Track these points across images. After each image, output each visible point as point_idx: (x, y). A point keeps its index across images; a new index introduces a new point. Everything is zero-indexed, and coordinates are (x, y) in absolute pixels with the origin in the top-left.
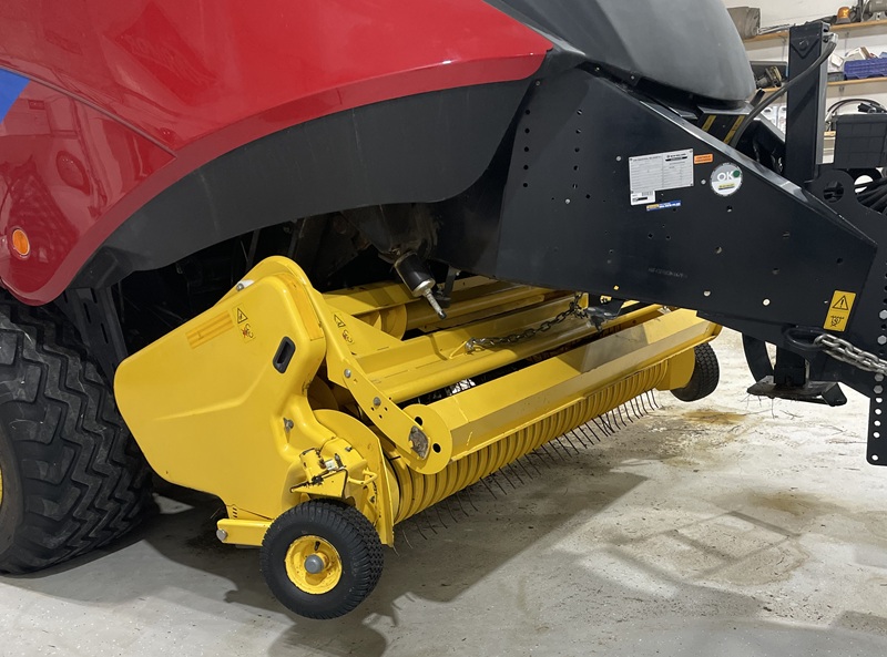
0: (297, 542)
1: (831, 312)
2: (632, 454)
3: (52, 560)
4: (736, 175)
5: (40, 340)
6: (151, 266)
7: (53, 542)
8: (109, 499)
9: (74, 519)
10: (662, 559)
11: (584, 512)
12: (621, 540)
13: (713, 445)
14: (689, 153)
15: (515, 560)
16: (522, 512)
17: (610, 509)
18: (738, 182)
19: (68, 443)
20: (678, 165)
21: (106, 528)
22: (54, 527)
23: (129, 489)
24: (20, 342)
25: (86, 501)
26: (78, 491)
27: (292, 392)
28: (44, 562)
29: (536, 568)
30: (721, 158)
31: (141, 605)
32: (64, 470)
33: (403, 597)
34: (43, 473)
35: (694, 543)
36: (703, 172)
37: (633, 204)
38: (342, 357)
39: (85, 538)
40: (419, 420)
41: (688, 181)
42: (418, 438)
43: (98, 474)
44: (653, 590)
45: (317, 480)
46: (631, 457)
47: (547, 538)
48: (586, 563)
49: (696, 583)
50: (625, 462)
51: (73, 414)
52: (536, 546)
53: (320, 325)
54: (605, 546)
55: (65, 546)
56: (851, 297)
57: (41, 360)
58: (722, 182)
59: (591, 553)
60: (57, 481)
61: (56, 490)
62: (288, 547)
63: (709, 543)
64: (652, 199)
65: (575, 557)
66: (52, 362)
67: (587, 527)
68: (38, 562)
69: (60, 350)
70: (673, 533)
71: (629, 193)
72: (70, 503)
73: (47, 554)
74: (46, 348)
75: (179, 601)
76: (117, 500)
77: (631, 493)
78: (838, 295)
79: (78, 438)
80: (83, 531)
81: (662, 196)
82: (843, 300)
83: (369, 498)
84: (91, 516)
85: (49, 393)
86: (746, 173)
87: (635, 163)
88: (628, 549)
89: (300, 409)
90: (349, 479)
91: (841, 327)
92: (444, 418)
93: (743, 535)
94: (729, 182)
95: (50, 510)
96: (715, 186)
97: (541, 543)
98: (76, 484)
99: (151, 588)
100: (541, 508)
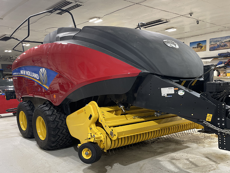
0: (84, 149)
1: (207, 118)
2: (191, 142)
3: (53, 148)
4: (183, 92)
5: (57, 111)
6: (74, 101)
7: (53, 145)
8: (65, 138)
9: (57, 141)
10: (180, 164)
11: (169, 152)
12: (174, 159)
13: (213, 142)
14: (173, 88)
15: (146, 160)
16: (155, 151)
17: (176, 152)
18: (184, 93)
19: (58, 128)
20: (171, 90)
21: (64, 144)
22: (53, 142)
23: (69, 137)
24: (54, 111)
25: (60, 138)
26: (59, 137)
27: (92, 123)
28: (51, 148)
29: (149, 162)
30: (180, 89)
31: (65, 158)
32: (56, 133)
33: (116, 164)
34: (52, 133)
35: (191, 162)
36: (176, 91)
37: (162, 96)
38: (101, 118)
39: (60, 145)
40: (112, 130)
41: (173, 92)
42: (112, 133)
43: (63, 134)
44: (173, 170)
45: (89, 139)
46: (190, 142)
47: (156, 156)
48: (162, 163)
49: (185, 170)
50: (188, 143)
51: (60, 124)
52: (153, 158)
53: (98, 112)
54: (169, 160)
55: (55, 146)
56: (211, 115)
57: (56, 114)
58: (180, 93)
59: (164, 161)
60: (55, 135)
61: (54, 136)
62: (83, 150)
63: (195, 162)
64: (166, 95)
65: (160, 161)
66: (58, 115)
67: (167, 155)
68: (50, 148)
69: (61, 113)
70: (187, 159)
71: (161, 94)
72: (57, 138)
73: (52, 147)
74: (58, 112)
75: (72, 158)
76: (67, 139)
77: (184, 150)
78: (208, 115)
79: (60, 128)
80: (59, 143)
81: (168, 95)
82: (210, 115)
83: (103, 143)
84: (61, 141)
85: (56, 120)
86: (185, 92)
87: (162, 89)
88: (174, 161)
89: (93, 126)
90: (95, 139)
91: (210, 120)
92: (117, 130)
93: (205, 162)
94: (182, 93)
95: (53, 139)
96: (179, 94)
97: (154, 157)
98: (59, 135)
99: (69, 155)
100: (160, 150)
